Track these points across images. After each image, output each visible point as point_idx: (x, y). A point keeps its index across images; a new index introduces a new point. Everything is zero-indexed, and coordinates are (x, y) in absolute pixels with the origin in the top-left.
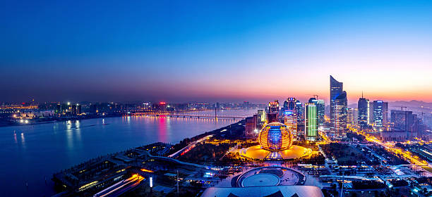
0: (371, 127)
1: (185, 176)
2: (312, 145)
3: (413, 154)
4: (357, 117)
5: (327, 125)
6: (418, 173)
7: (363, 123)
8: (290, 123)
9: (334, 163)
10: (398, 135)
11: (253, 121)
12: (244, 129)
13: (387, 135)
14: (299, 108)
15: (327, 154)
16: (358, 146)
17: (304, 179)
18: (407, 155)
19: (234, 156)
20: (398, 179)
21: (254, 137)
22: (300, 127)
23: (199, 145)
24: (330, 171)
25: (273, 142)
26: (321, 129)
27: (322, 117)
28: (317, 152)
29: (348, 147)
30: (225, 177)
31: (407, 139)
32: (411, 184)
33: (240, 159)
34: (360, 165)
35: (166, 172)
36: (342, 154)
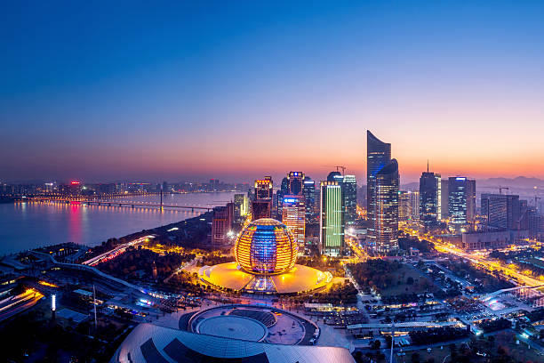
0: (444, 226)
1: (106, 298)
2: (333, 265)
3: (522, 267)
4: (417, 207)
5: (362, 224)
6: (531, 301)
7: (429, 218)
8: (292, 222)
9: (375, 301)
10: (493, 237)
11: (226, 216)
12: (209, 229)
13: (475, 239)
14: (309, 192)
15: (360, 283)
16: (421, 263)
17: (317, 334)
18: (510, 271)
19: (190, 279)
20: (494, 319)
21: (226, 246)
22: (312, 228)
23: (131, 251)
24: (367, 315)
25: (259, 258)
26: (351, 232)
27: (352, 209)
28: (342, 280)
29: (400, 266)
30: (171, 312)
31: (511, 243)
32: (517, 323)
33: (198, 285)
34: (424, 301)
35: (77, 288)
36: (389, 282)
